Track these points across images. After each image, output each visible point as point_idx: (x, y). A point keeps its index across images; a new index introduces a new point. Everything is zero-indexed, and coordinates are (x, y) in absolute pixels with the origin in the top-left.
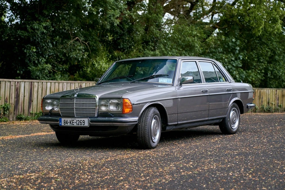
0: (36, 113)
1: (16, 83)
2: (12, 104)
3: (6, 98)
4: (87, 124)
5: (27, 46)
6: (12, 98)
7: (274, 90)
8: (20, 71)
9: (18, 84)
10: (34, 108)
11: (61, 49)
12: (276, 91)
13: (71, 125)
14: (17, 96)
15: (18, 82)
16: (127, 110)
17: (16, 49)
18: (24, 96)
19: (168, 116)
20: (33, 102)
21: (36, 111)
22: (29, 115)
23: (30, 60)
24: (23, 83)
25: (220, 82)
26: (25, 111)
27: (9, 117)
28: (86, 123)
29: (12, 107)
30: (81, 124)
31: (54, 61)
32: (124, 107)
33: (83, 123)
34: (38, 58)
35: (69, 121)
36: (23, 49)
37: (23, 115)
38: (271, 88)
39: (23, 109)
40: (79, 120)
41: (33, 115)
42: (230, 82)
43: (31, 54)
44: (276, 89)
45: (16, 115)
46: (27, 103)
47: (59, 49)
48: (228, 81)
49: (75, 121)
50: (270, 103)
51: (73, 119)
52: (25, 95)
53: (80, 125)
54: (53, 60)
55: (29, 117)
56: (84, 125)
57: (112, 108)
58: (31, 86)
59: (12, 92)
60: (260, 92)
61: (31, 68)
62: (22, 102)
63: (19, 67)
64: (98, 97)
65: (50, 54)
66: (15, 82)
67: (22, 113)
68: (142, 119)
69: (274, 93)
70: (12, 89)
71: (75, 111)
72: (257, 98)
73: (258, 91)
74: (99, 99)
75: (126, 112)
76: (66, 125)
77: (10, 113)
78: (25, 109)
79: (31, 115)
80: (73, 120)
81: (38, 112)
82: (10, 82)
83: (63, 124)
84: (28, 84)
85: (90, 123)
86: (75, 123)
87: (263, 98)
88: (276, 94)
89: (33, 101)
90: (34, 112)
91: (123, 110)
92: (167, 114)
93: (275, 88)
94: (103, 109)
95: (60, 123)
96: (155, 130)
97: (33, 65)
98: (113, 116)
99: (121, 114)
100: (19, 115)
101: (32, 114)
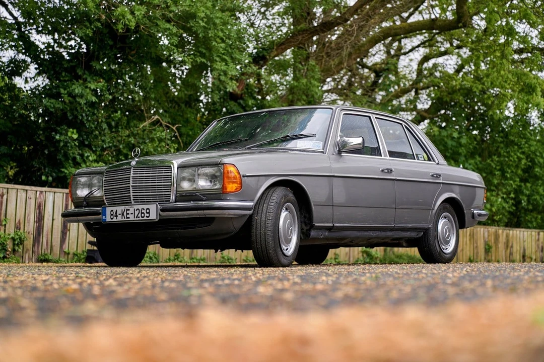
0: (75, 253)
1: (38, 193)
2: (29, 233)
3: (17, 221)
4: (153, 216)
5: (62, 129)
6: (29, 222)
7: (534, 233)
8: (47, 177)
9: (42, 196)
10: (72, 242)
11: (126, 136)
12: (539, 234)
13: (123, 219)
14: (39, 219)
15: (41, 192)
16: (231, 187)
17: (40, 135)
18: (53, 220)
19: (313, 208)
20: (71, 230)
21: (75, 249)
22: (61, 256)
23: (66, 155)
24: (52, 194)
25: (418, 159)
26: (54, 248)
27: (23, 257)
28: (153, 212)
29: (30, 239)
30: (143, 215)
31: (112, 160)
32: (226, 180)
33: (147, 213)
34: (82, 151)
35: (119, 212)
36: (54, 133)
37: (50, 254)
38: (528, 228)
39: (49, 244)
40: (138, 209)
41: (70, 256)
42: (438, 164)
43: (69, 145)
44: (537, 231)
45: (36, 254)
46: (58, 233)
47: (122, 137)
48: (434, 161)
49: (132, 211)
50: (526, 258)
51: (128, 207)
52: (54, 218)
53: (141, 218)
54: (110, 158)
55: (61, 259)
56: (148, 217)
57: (203, 183)
58: (66, 201)
59: (30, 211)
60: (507, 236)
61: (68, 170)
62: (48, 230)
63: (45, 169)
64: (176, 163)
65: (105, 146)
66: (36, 191)
67: (49, 251)
68: (261, 208)
69: (533, 238)
70: (30, 205)
71: (131, 191)
72: (501, 246)
73: (503, 232)
74: (178, 168)
75: (229, 190)
76: (115, 219)
77: (25, 250)
78: (54, 244)
79: (66, 257)
80: (127, 210)
81: (78, 251)
82: (27, 190)
83: (108, 219)
84: (61, 198)
85: (161, 213)
86: (132, 214)
87: (512, 247)
88: (538, 240)
89: (69, 230)
90: (71, 252)
91: (224, 187)
92: (312, 204)
93: (535, 228)
94: (186, 185)
95: (104, 217)
96: (288, 231)
97: (72, 165)
98: (205, 198)
99: (220, 193)
100: (42, 255)
101: (68, 254)
